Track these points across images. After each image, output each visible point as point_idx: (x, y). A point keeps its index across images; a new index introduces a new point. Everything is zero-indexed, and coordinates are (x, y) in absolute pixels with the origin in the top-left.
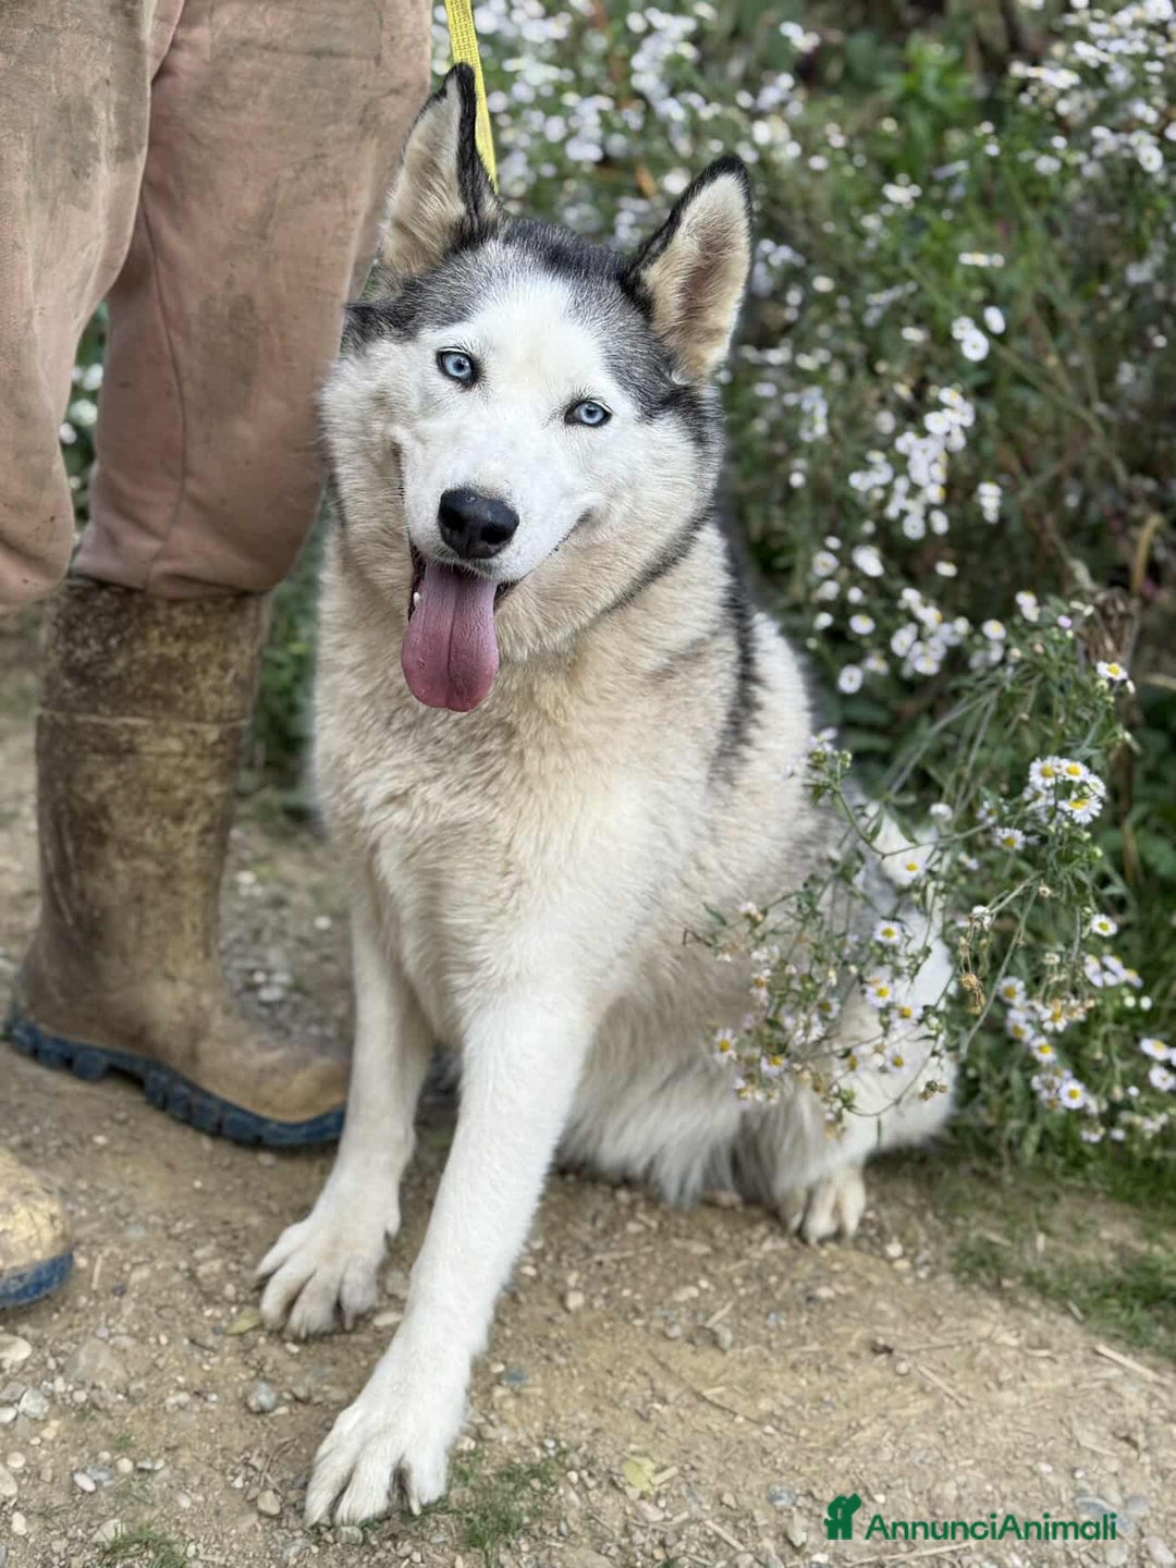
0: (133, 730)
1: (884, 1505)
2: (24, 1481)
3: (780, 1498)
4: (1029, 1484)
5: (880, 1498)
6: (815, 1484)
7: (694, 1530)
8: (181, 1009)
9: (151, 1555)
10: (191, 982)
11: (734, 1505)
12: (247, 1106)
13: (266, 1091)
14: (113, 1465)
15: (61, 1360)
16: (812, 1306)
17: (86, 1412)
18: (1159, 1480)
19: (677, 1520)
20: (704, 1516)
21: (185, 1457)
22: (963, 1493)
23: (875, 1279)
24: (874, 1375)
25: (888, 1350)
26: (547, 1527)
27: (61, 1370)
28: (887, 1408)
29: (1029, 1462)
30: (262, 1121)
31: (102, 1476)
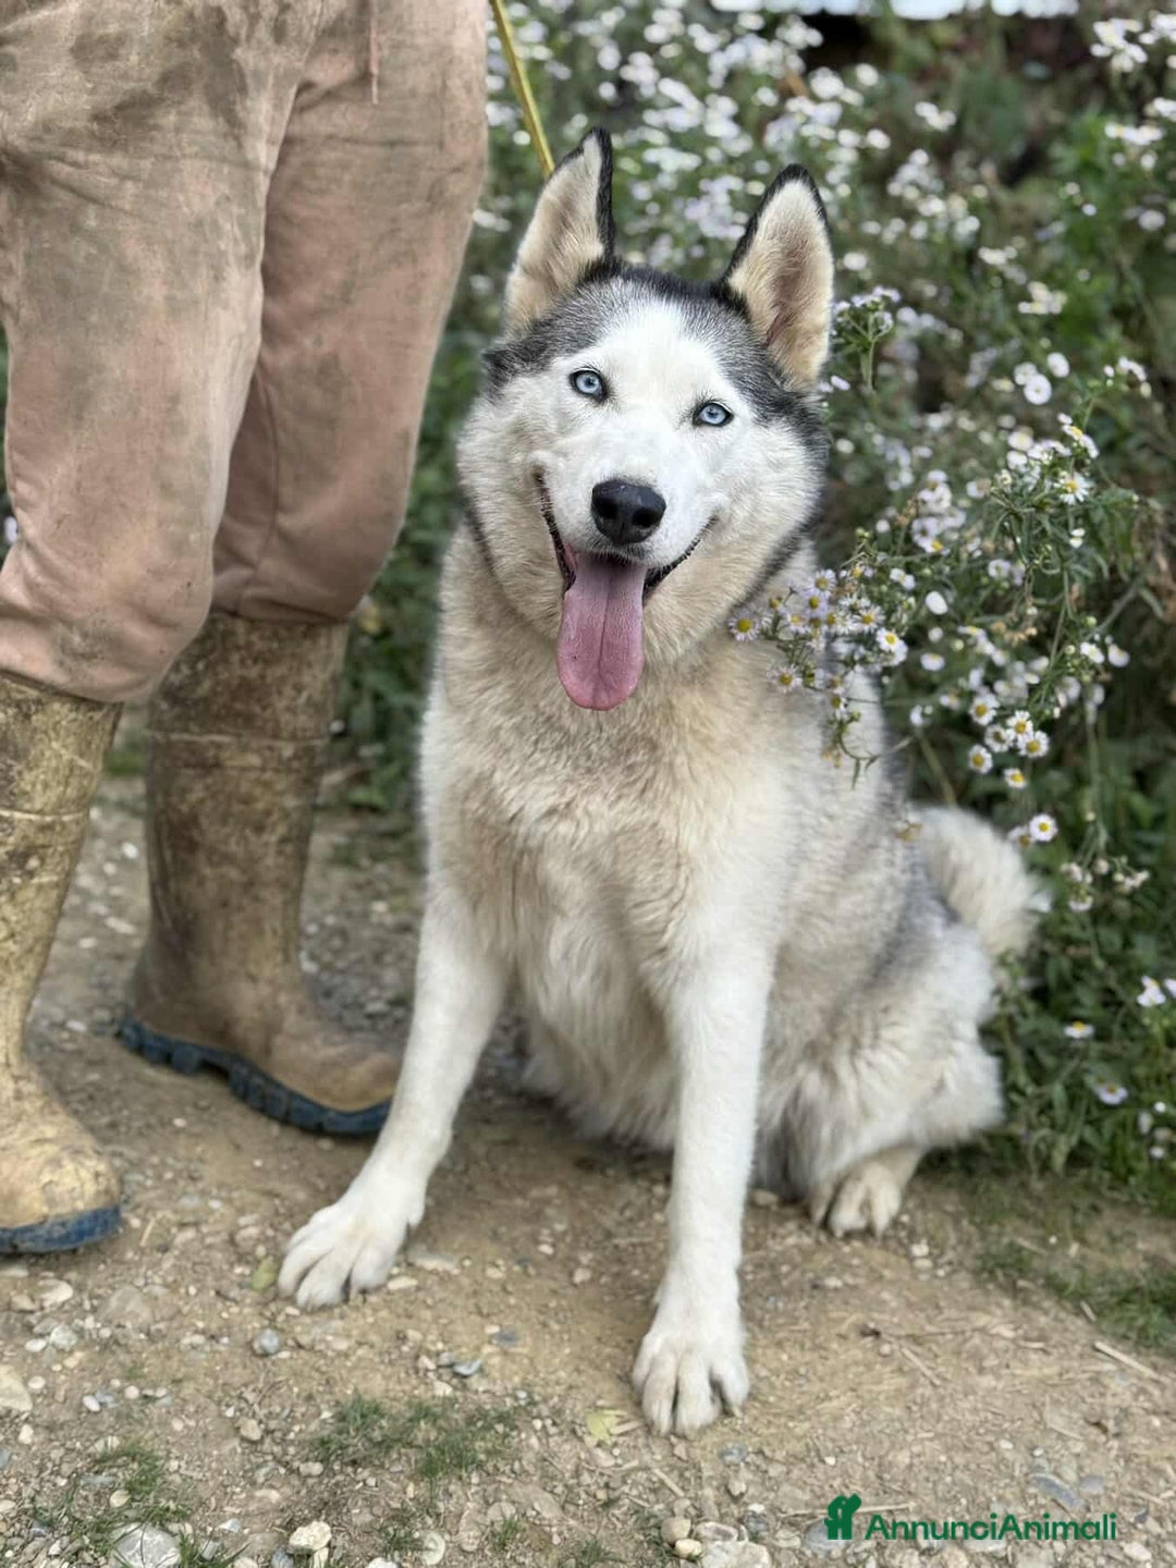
0: (219, 746)
1: (834, 1467)
2: (39, 1400)
3: (731, 1453)
4: (984, 1458)
5: (831, 1461)
6: (769, 1444)
7: (641, 1476)
8: (260, 1007)
9: (135, 1466)
10: (271, 982)
11: (685, 1457)
12: (309, 1094)
13: (326, 1082)
14: (121, 1391)
15: (95, 1302)
16: (815, 1292)
17: (107, 1346)
18: (1122, 1462)
19: (627, 1466)
20: (653, 1465)
21: (188, 1389)
22: (916, 1461)
23: (887, 1273)
24: (858, 1354)
25: (876, 1334)
26: (501, 1465)
27: (94, 1310)
28: (860, 1384)
29: (990, 1438)
30: (322, 1110)
31: (109, 1399)
